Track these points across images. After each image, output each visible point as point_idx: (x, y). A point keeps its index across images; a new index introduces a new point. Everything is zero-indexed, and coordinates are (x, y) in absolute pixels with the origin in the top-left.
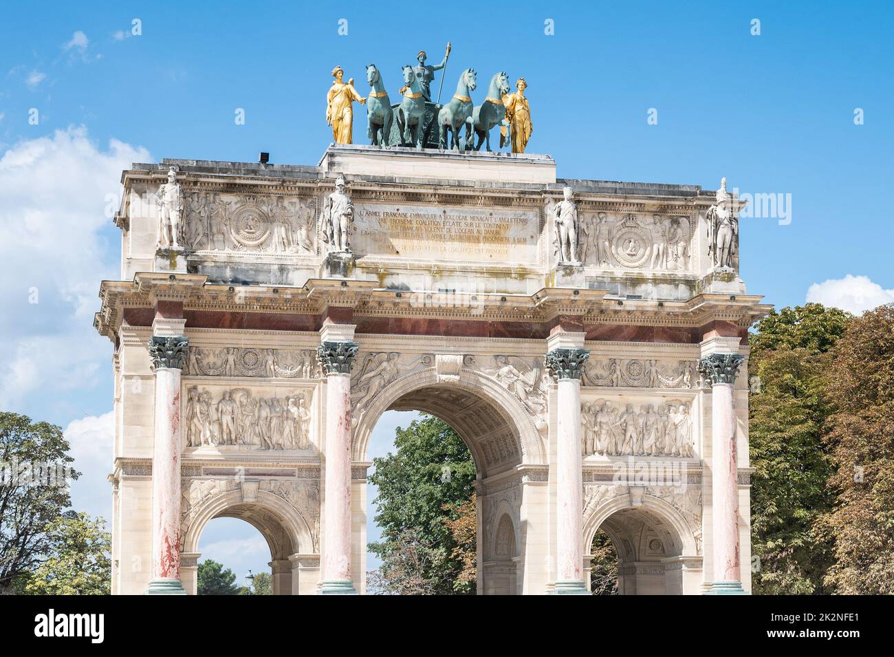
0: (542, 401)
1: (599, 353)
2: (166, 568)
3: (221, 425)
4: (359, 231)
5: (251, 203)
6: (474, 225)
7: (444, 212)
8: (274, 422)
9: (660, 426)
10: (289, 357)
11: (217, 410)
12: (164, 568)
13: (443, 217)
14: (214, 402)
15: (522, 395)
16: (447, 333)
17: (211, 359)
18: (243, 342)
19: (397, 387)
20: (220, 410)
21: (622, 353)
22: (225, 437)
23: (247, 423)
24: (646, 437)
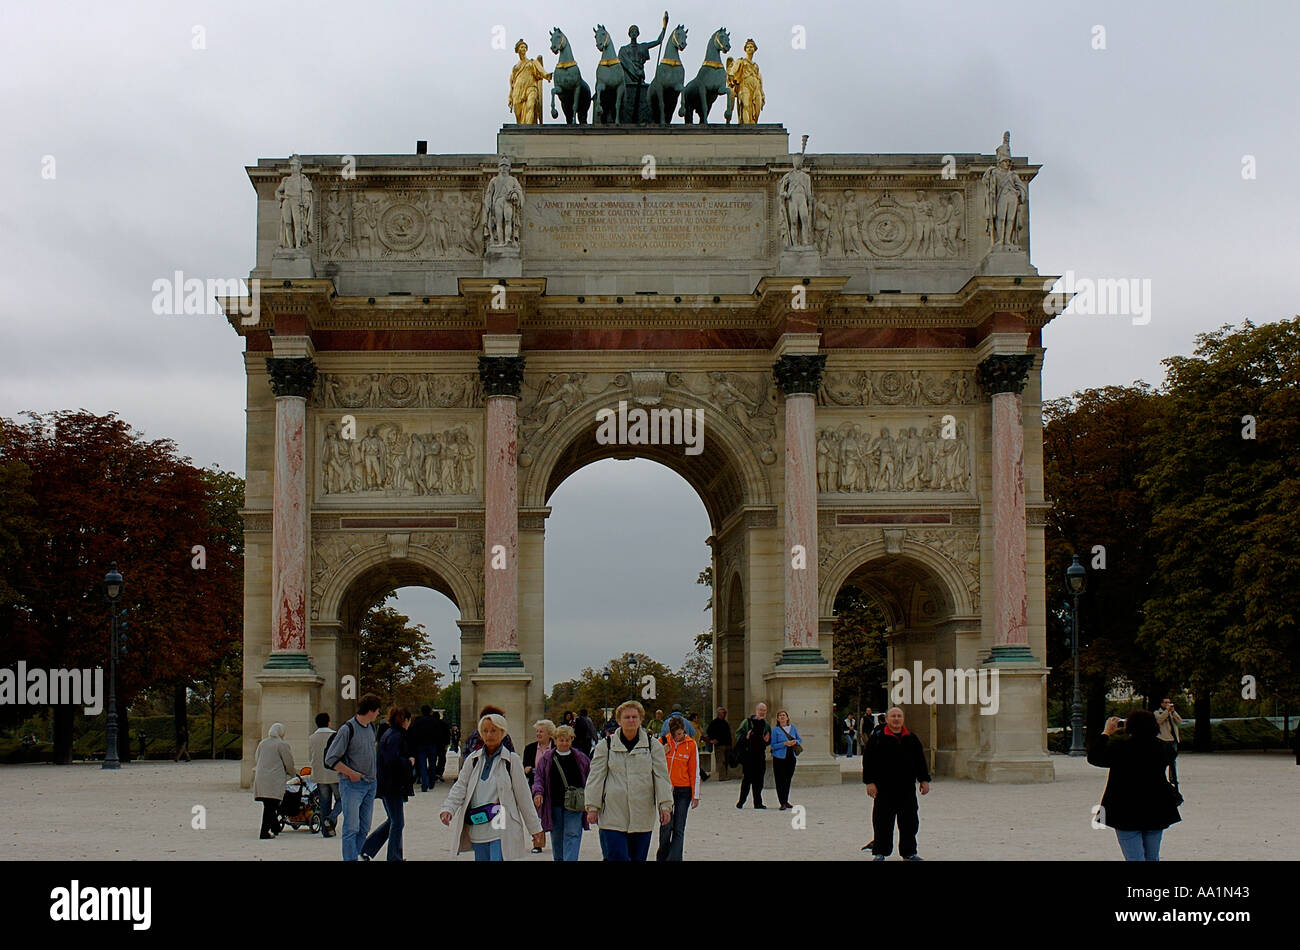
1: (845, 364)
2: (286, 638)
3: (365, 467)
4: (536, 227)
5: (402, 198)
6: (683, 213)
7: (645, 199)
8: (429, 461)
9: (925, 453)
10: (448, 384)
11: (360, 449)
12: (282, 638)
13: (642, 205)
14: (356, 440)
15: (743, 419)
16: (646, 346)
17: (352, 389)
18: (390, 366)
19: (582, 414)
20: (363, 449)
21: (875, 364)
22: (370, 483)
23: (397, 464)
24: (907, 467)
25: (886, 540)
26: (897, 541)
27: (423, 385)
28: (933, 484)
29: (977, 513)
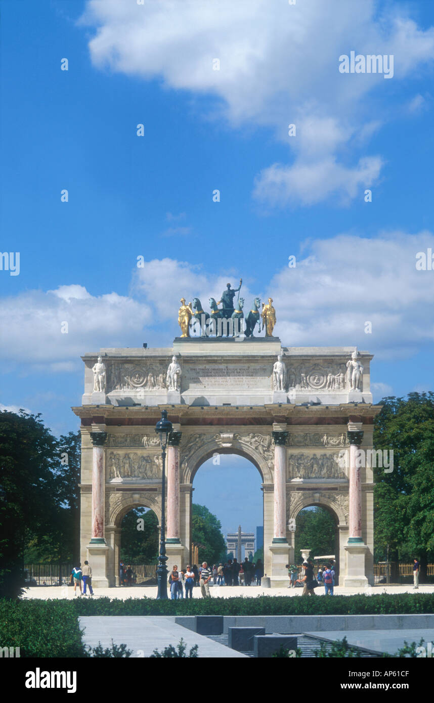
0: (271, 454)
1: (299, 431)
6: (241, 372)
7: (227, 367)
9: (329, 464)
10: (155, 438)
14: (121, 458)
15: (262, 452)
16: (227, 424)
17: (120, 439)
18: (134, 431)
22: (126, 474)
25: (314, 497)
26: (317, 497)
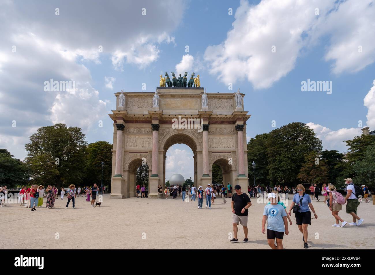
0: (201, 137)
3: (133, 143)
5: (141, 99)
10: (147, 129)
17: (131, 130)
18: (138, 126)
20: (133, 140)
22: (134, 146)
23: (139, 143)
25: (220, 156)
26: (222, 156)
27: (143, 129)
28: (228, 147)
29: (236, 151)
